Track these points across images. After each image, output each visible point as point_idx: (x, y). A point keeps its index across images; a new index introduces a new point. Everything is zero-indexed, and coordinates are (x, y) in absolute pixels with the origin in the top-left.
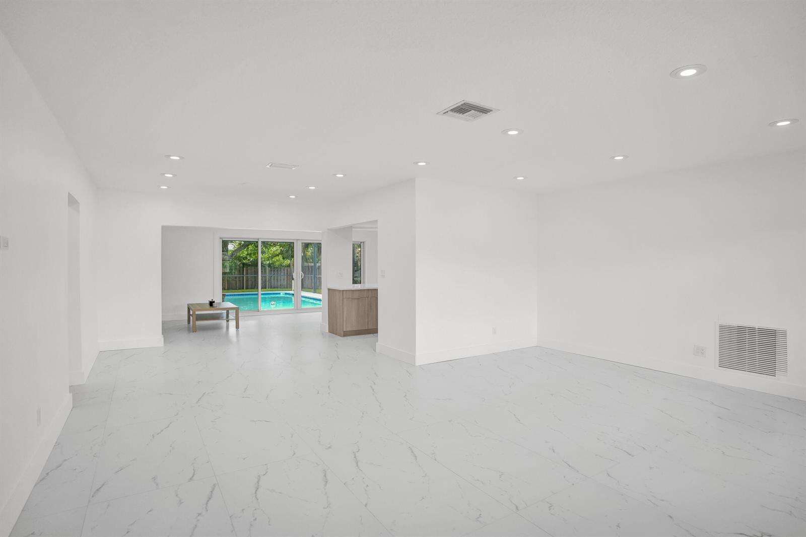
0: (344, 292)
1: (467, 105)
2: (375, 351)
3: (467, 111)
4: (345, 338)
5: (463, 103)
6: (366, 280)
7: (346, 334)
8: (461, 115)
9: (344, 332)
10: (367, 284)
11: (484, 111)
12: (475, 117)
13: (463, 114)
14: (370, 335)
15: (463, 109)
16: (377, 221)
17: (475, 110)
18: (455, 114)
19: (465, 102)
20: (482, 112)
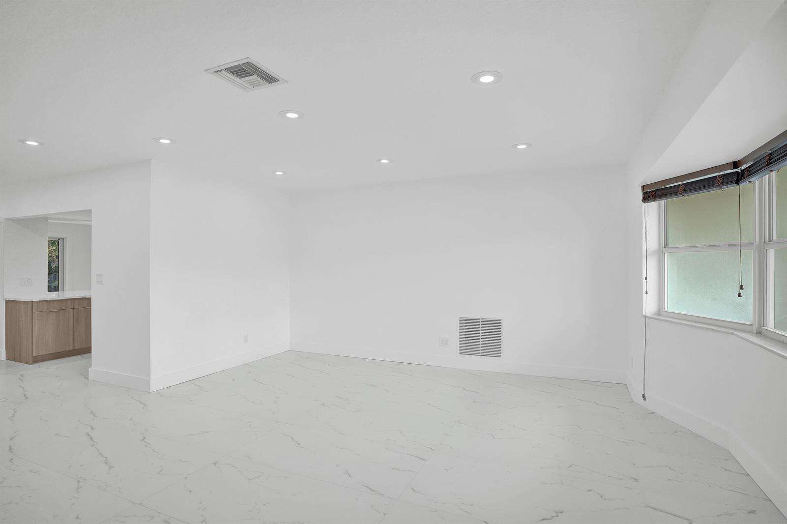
0: (35, 305)
1: (251, 66)
2: (87, 379)
3: (248, 74)
4: (35, 365)
5: (245, 61)
6: (67, 286)
7: (36, 360)
8: (237, 79)
9: (33, 357)
10: (68, 292)
11: (270, 79)
12: (254, 85)
13: (241, 78)
14: (76, 357)
15: (243, 71)
16: (90, 211)
17: (258, 75)
18: (230, 75)
19: (248, 60)
20: (265, 79)
